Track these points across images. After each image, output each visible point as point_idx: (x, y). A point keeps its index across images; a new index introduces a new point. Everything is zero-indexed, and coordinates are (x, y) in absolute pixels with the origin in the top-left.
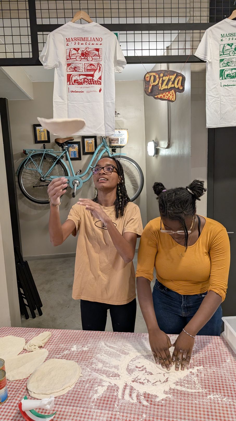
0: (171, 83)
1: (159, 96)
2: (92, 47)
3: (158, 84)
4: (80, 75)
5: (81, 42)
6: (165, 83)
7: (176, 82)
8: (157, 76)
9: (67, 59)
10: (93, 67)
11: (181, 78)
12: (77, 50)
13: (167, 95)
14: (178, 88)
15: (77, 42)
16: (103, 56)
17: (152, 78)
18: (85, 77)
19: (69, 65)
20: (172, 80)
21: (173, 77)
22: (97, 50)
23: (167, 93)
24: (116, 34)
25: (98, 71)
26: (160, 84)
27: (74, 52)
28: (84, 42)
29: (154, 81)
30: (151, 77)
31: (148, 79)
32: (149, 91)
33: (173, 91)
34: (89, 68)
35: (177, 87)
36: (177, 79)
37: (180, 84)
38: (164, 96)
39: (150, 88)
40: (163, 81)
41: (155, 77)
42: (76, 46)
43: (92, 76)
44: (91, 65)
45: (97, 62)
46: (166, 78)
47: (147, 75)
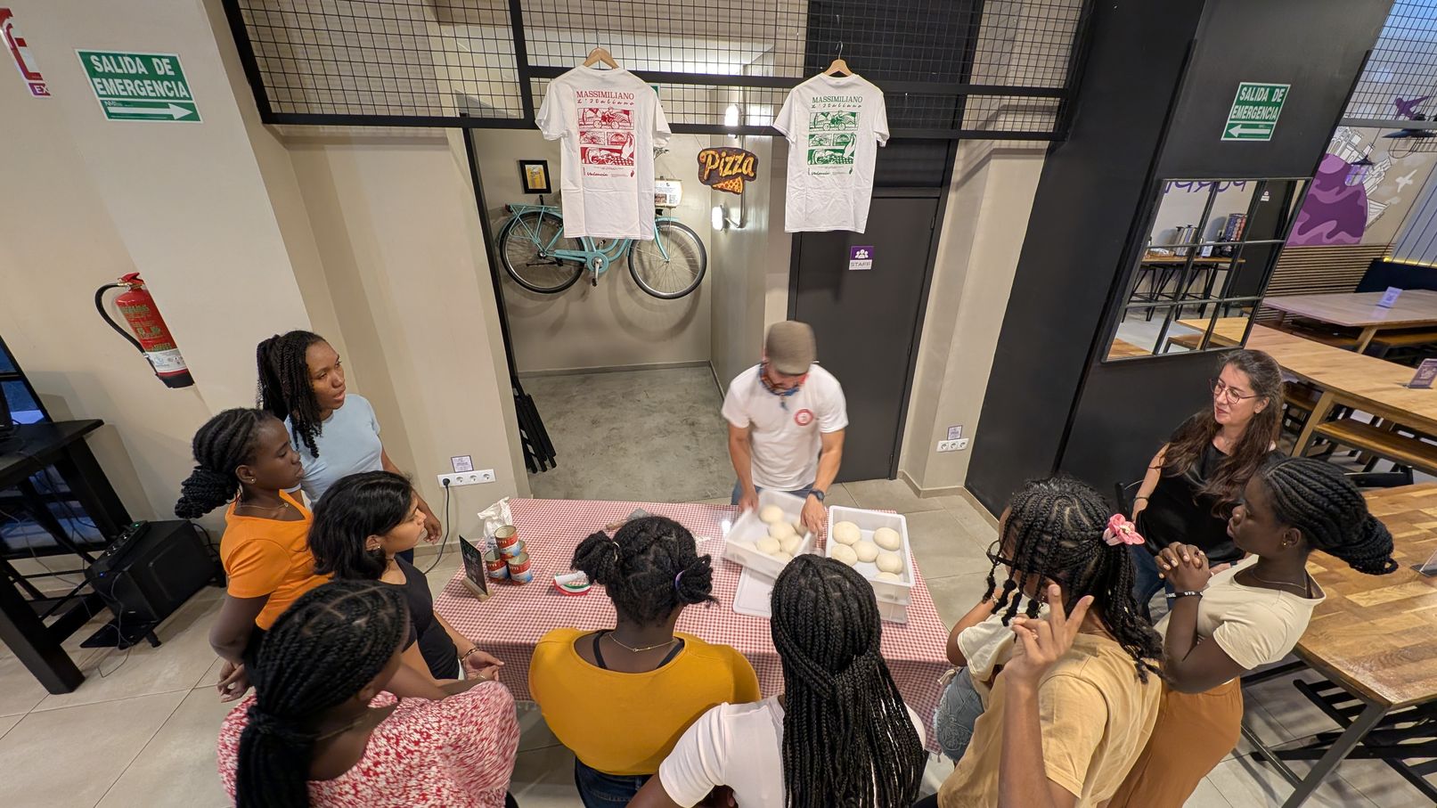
0: (737, 166)
1: (719, 186)
2: (618, 108)
3: (718, 167)
4: (600, 149)
5: (600, 99)
6: (728, 166)
7: (745, 165)
8: (717, 156)
9: (580, 125)
10: (620, 138)
11: (752, 160)
12: (595, 111)
13: (731, 184)
14: (747, 175)
15: (594, 99)
16: (635, 122)
17: (710, 158)
18: (609, 152)
19: (582, 133)
20: (739, 162)
21: (740, 158)
22: (627, 112)
23: (731, 181)
24: (656, 88)
25: (628, 144)
26: (721, 168)
27: (590, 114)
28: (606, 99)
29: (713, 163)
30: (707, 156)
31: (704, 160)
32: (705, 178)
33: (739, 178)
34: (614, 140)
35: (745, 172)
36: (746, 161)
37: (750, 169)
38: (726, 185)
39: (707, 172)
40: (725, 163)
41: (713, 157)
42: (594, 106)
43: (620, 152)
44: (617, 135)
45: (626, 131)
46: (730, 160)
47: (703, 154)
